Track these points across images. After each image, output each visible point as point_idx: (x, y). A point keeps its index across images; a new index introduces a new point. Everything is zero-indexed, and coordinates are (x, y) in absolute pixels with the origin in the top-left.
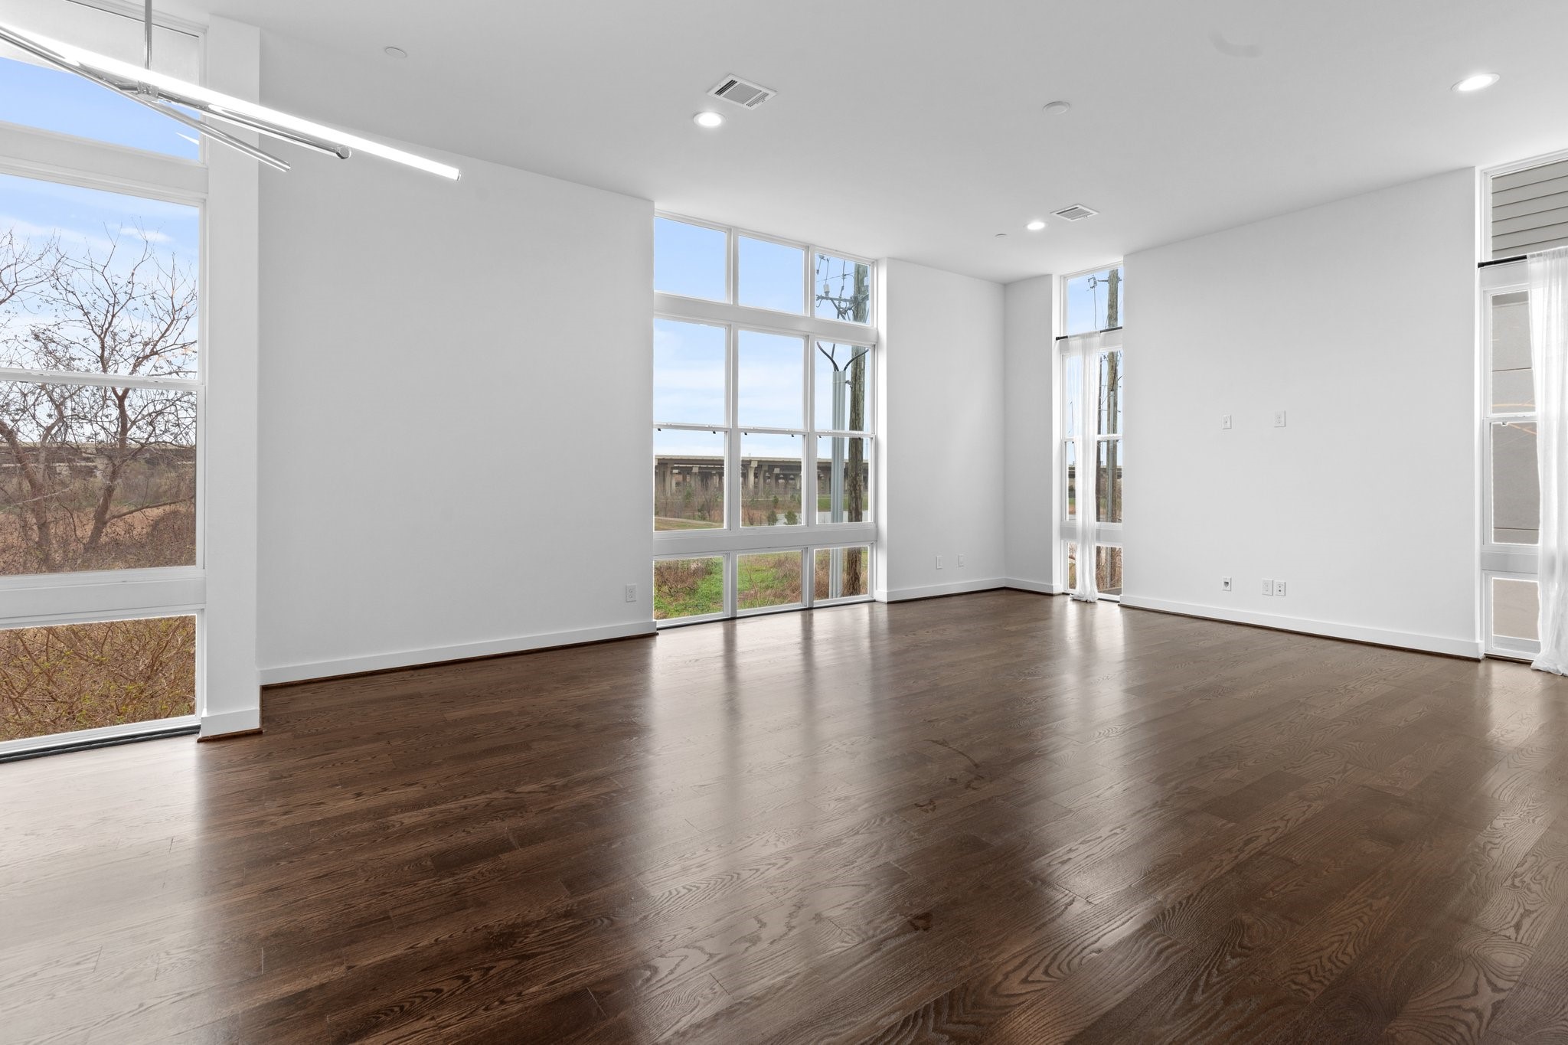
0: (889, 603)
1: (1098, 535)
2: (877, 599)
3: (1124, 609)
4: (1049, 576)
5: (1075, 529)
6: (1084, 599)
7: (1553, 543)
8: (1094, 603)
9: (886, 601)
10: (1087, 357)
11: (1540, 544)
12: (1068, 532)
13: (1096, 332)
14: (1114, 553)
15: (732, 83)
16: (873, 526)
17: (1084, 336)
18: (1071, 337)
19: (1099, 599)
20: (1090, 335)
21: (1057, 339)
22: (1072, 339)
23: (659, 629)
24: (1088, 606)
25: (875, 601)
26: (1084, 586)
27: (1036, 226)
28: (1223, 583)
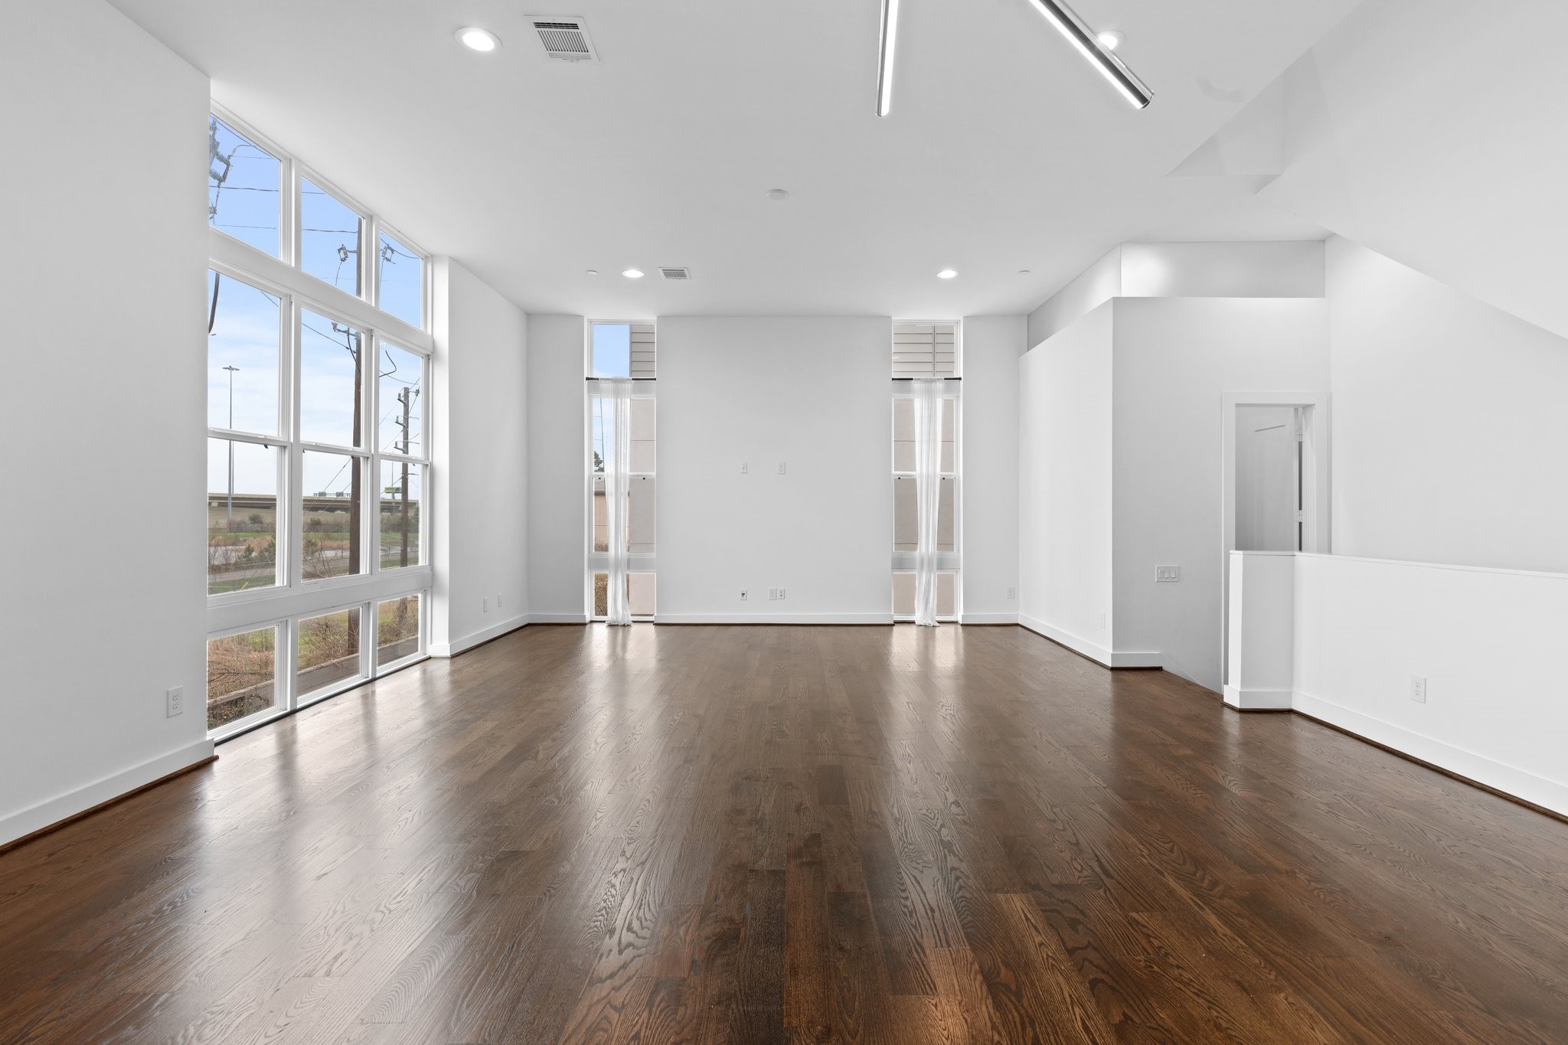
0: (453, 657)
1: (629, 564)
2: (432, 655)
3: (659, 627)
4: (581, 607)
5: (607, 559)
6: (622, 623)
7: (924, 550)
8: (628, 626)
9: (448, 654)
10: (619, 400)
11: (918, 551)
12: (597, 563)
15: (575, 26)
16: (428, 571)
17: (615, 381)
18: (602, 379)
19: (634, 622)
20: (622, 381)
21: (587, 379)
22: (603, 381)
24: (622, 630)
25: (430, 658)
26: (616, 611)
27: (633, 274)
28: (741, 595)
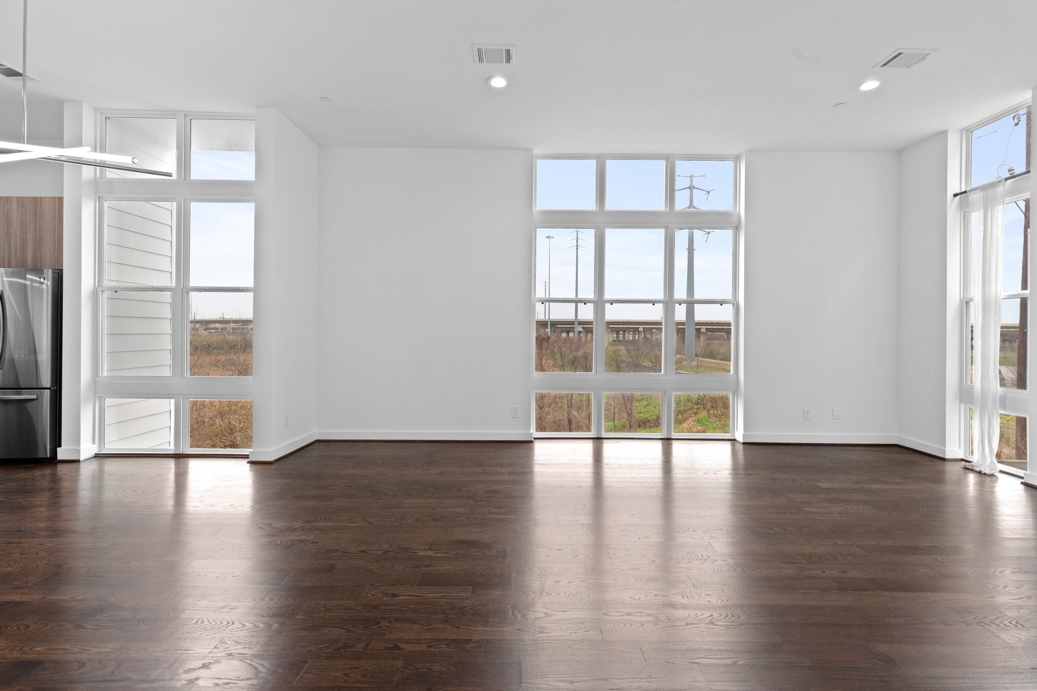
0: (744, 443)
1: (1003, 403)
2: (737, 439)
3: (1029, 488)
4: (942, 439)
5: (974, 393)
8: (992, 475)
9: (742, 441)
12: (966, 396)
13: (1000, 181)
14: (1021, 423)
16: (734, 378)
18: (972, 191)
19: (1000, 472)
20: (993, 185)
21: (956, 195)
22: (973, 193)
23: (535, 438)
24: (988, 479)
25: (735, 440)
26: (983, 455)
27: (870, 84)
